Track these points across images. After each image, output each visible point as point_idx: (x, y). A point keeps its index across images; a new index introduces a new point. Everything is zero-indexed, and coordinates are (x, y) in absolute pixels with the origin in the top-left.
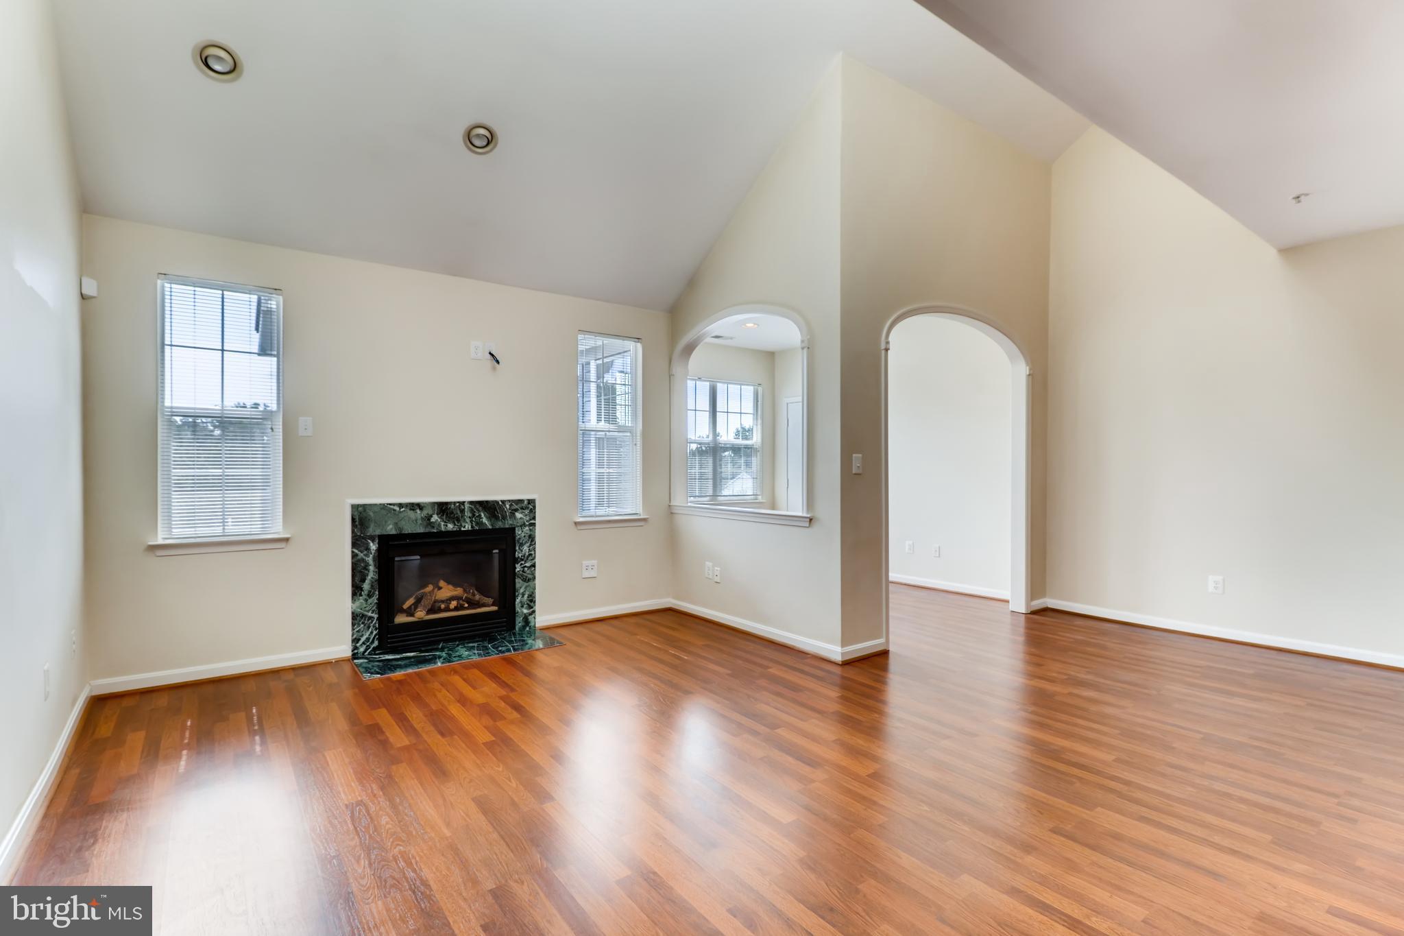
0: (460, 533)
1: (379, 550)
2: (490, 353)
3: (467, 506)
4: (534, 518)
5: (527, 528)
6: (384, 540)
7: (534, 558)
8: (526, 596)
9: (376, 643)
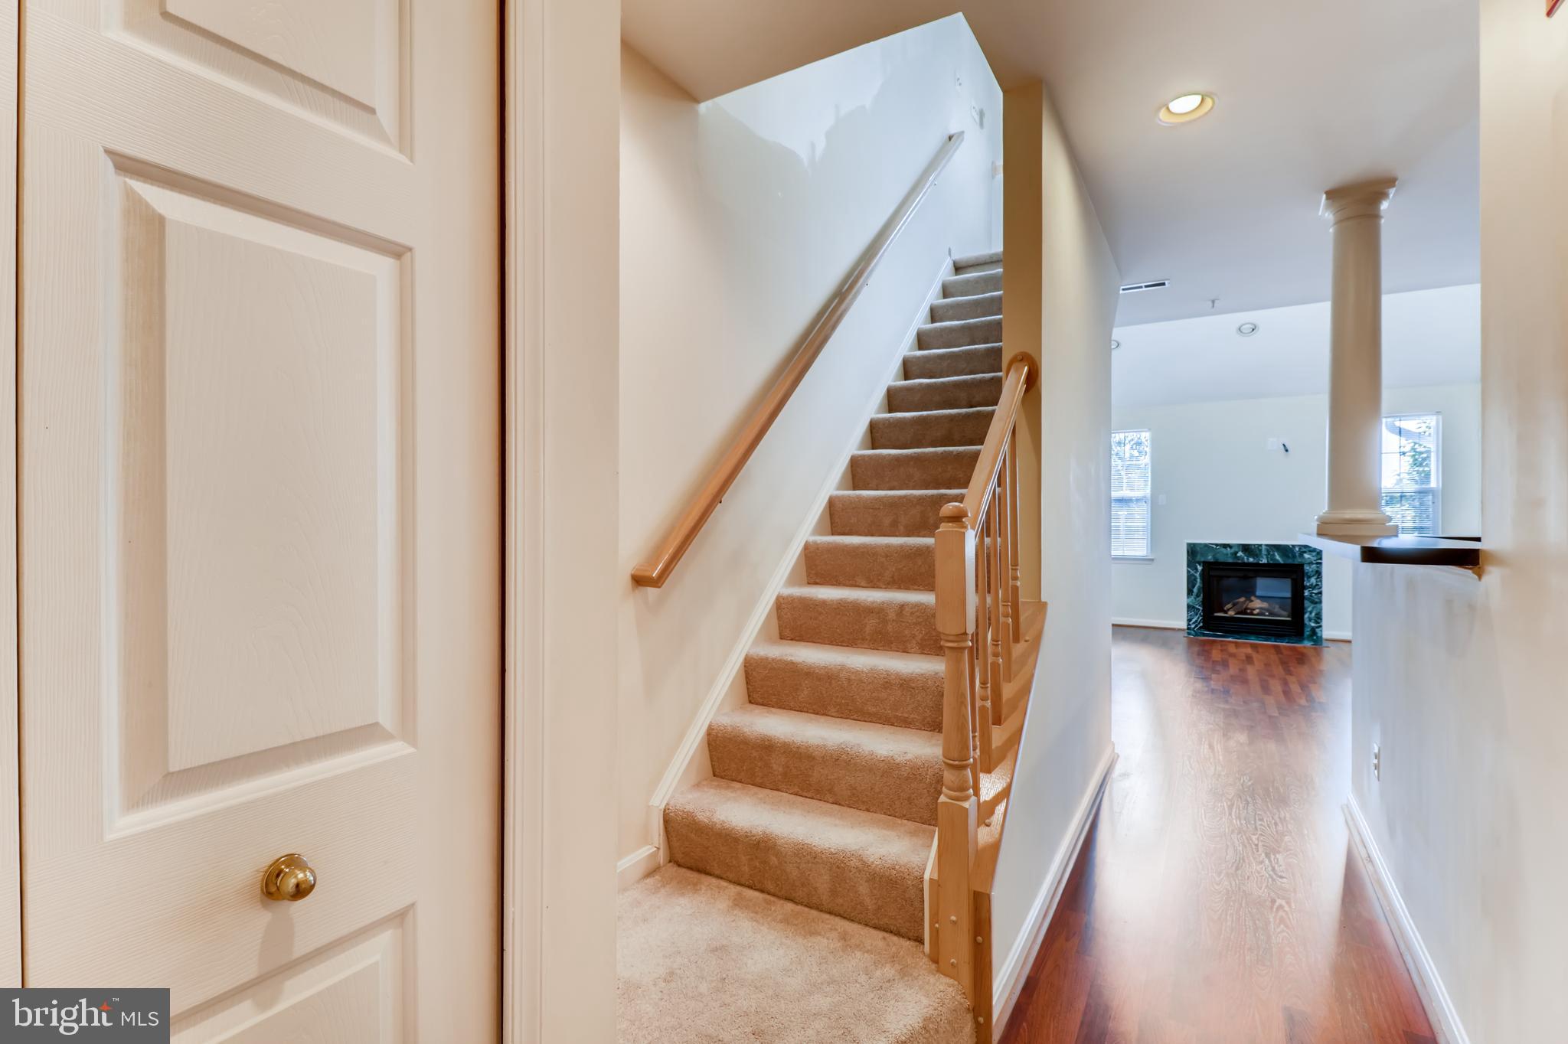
0: (1258, 565)
1: (1203, 570)
2: (1284, 445)
3: (1264, 547)
4: (1321, 559)
5: (1314, 565)
6: (1205, 564)
7: (1321, 588)
8: (1313, 614)
9: (1201, 624)
